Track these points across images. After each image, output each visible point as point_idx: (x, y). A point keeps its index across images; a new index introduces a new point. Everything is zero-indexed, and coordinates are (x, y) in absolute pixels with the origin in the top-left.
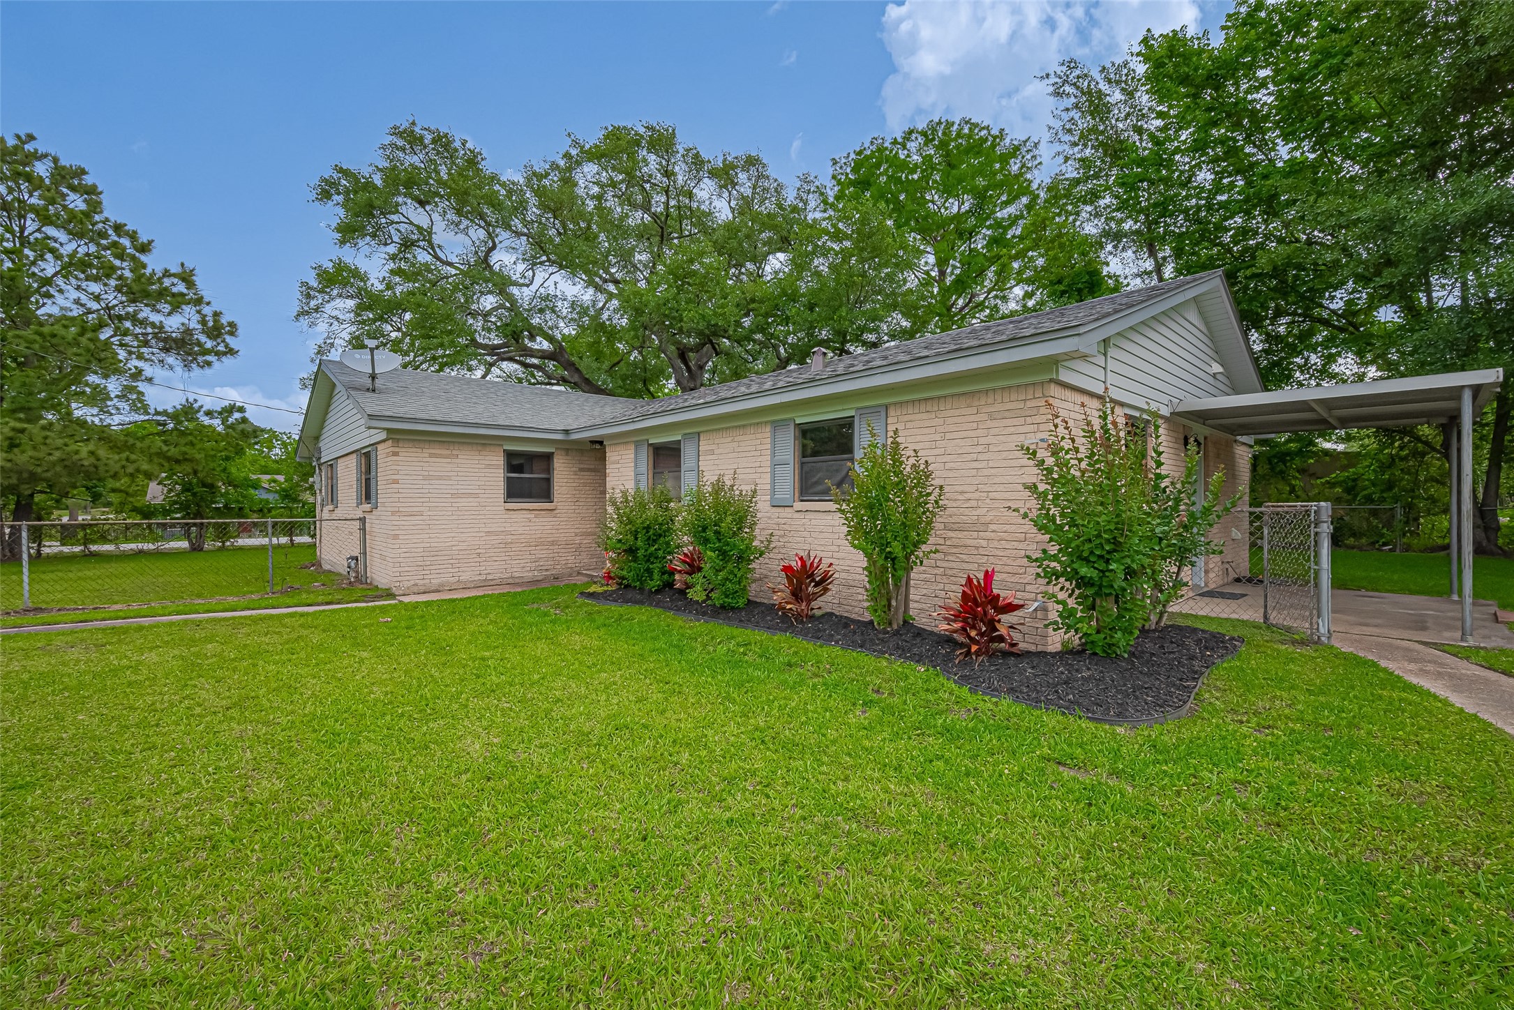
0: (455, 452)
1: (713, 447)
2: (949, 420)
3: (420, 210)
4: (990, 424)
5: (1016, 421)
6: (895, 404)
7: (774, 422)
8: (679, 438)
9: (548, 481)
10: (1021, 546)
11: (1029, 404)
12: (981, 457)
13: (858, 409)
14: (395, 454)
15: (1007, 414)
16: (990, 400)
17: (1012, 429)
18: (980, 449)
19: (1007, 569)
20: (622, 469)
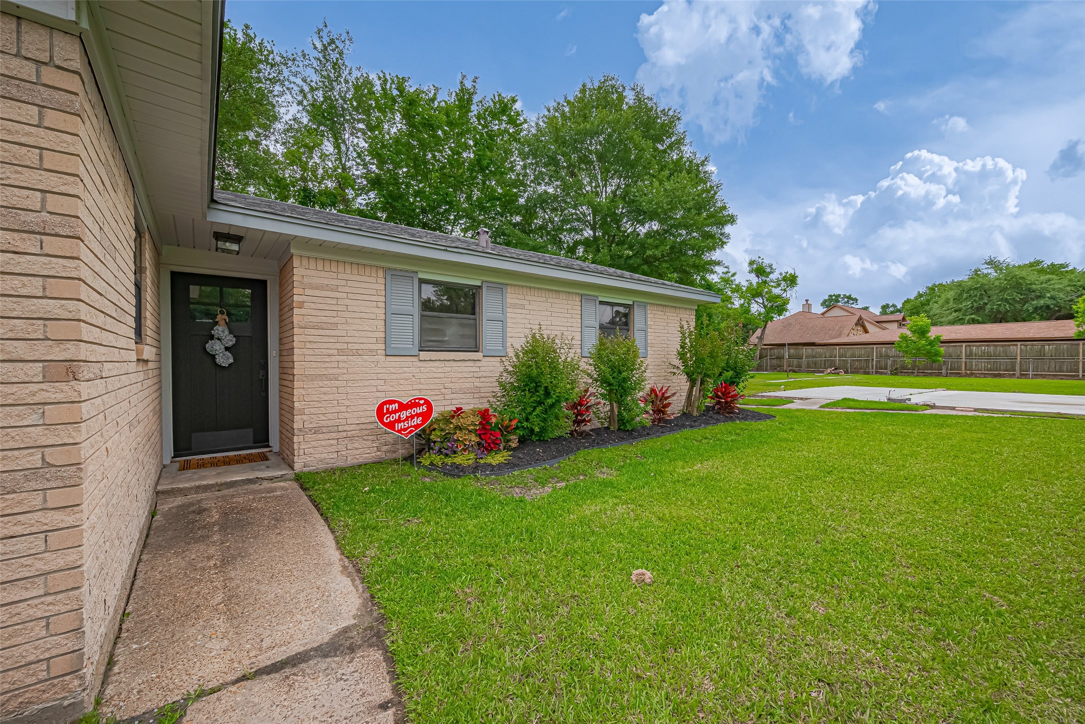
2: (669, 317)
6: (650, 304)
7: (583, 295)
11: (690, 317)
13: (633, 301)
15: (685, 319)
16: (680, 312)
20: (347, 302)
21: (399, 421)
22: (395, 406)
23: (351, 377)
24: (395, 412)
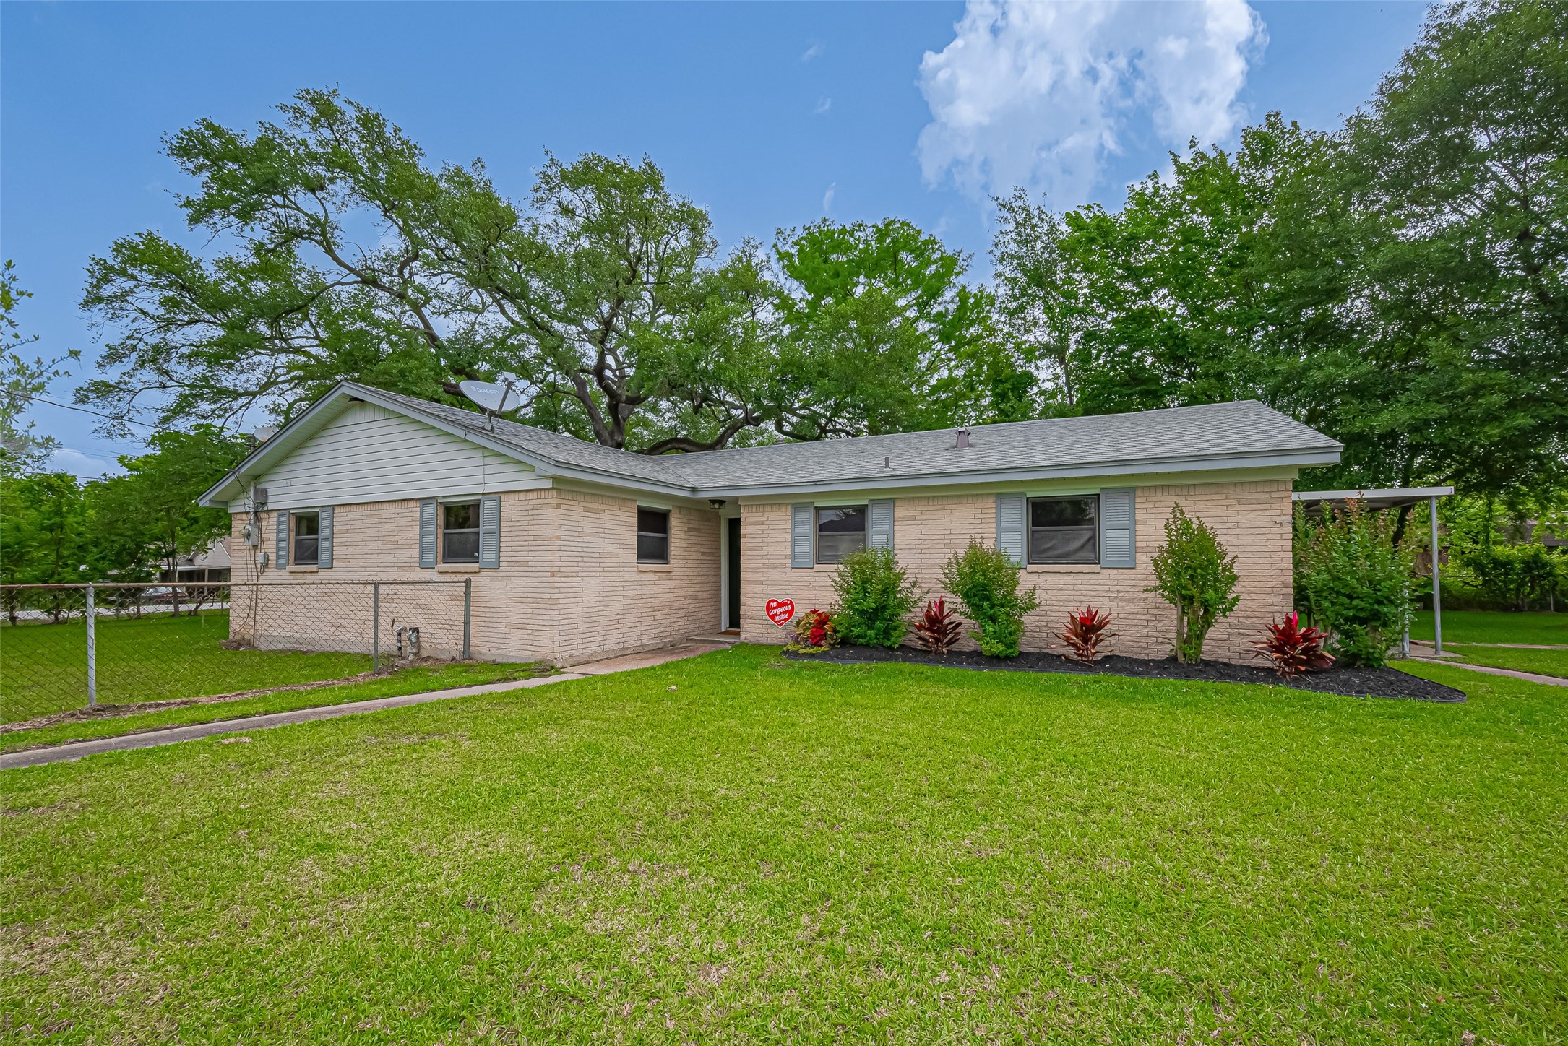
0: (603, 507)
1: (915, 513)
2: (1200, 503)
3: (310, 195)
4: (1238, 507)
5: (1262, 507)
6: (1143, 488)
7: (998, 495)
8: (865, 502)
9: (665, 541)
10: (1267, 597)
11: (1273, 495)
12: (1230, 532)
13: (1101, 489)
14: (559, 507)
15: (1253, 501)
16: (1238, 490)
17: (1259, 513)
18: (1230, 525)
19: (1256, 614)
20: (769, 531)
21: (776, 615)
22: (774, 604)
23: (771, 583)
24: (775, 608)
